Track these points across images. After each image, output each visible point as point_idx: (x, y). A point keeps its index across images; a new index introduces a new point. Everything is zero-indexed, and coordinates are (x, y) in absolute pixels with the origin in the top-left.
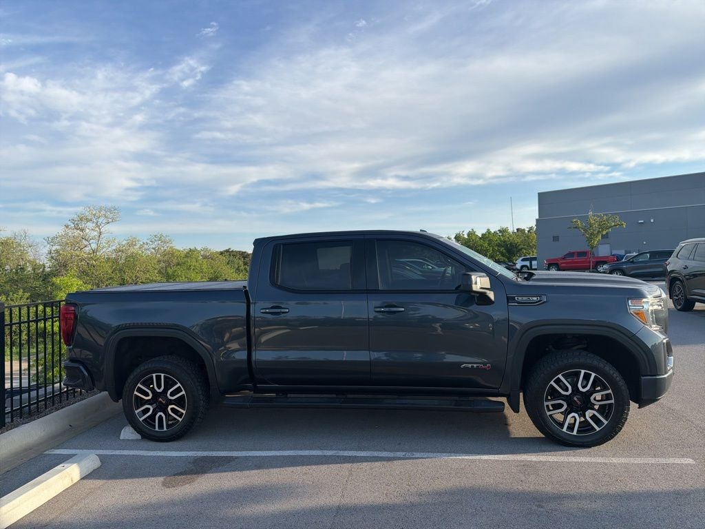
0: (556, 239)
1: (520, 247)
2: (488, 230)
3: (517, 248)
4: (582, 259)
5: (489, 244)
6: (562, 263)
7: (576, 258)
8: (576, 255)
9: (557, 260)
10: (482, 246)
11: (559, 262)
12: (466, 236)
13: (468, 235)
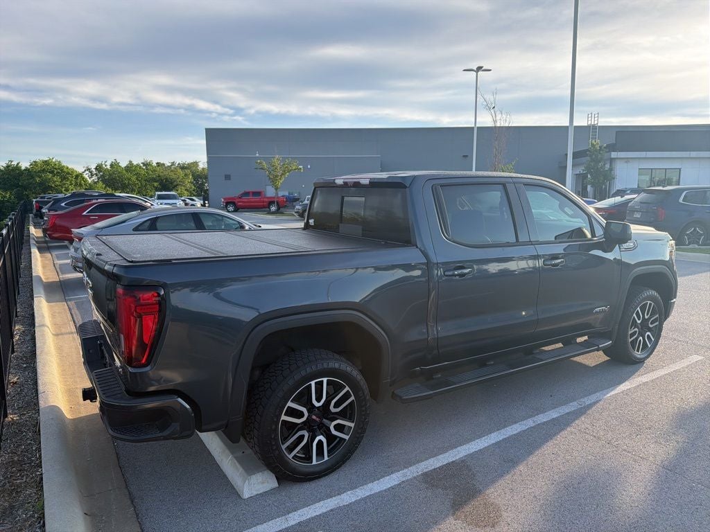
0: (228, 177)
1: (175, 183)
2: (131, 162)
3: (172, 183)
4: (257, 198)
5: (137, 179)
6: (240, 202)
7: (251, 198)
8: (251, 194)
9: (233, 198)
10: (129, 179)
11: (236, 201)
12: (108, 167)
13: (111, 166)
